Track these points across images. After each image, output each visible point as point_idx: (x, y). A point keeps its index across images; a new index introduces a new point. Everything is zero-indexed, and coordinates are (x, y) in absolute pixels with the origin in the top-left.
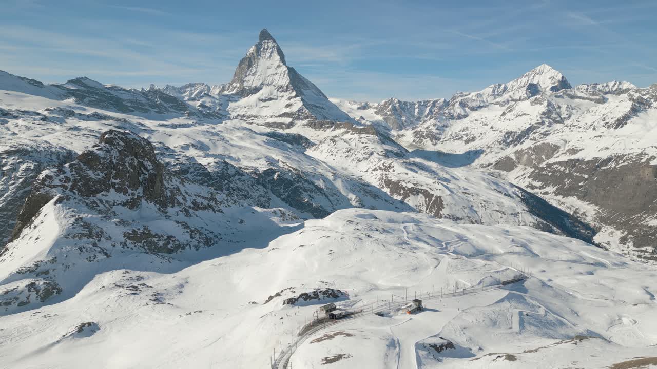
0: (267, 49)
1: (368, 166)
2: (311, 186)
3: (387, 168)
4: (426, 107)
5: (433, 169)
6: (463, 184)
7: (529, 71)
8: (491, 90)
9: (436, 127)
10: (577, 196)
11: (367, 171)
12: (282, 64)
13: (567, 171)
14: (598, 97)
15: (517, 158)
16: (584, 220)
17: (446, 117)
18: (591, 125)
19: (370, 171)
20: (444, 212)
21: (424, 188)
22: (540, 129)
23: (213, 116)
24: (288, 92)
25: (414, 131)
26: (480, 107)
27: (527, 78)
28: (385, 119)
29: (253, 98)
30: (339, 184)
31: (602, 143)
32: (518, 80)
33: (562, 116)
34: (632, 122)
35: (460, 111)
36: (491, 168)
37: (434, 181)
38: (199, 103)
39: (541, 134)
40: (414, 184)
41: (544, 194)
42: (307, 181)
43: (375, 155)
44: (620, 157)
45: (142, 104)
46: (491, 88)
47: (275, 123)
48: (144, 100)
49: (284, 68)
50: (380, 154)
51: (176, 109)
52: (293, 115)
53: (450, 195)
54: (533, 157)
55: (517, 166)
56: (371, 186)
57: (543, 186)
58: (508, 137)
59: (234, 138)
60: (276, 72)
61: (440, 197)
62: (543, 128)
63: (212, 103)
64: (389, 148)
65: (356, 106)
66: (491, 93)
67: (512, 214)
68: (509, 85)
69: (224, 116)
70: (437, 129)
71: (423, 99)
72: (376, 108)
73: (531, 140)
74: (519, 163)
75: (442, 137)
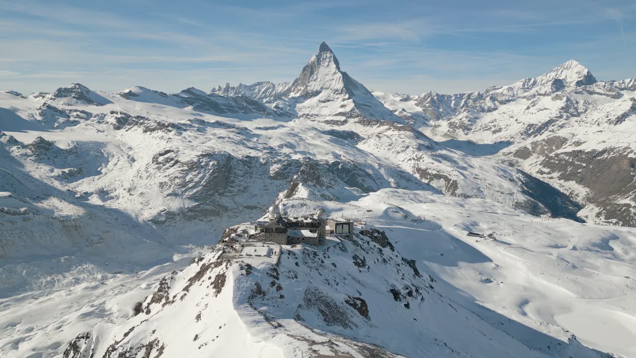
0: (326, 59)
1: (405, 157)
2: (363, 173)
3: (419, 159)
4: (462, 99)
5: (455, 159)
6: (476, 171)
7: (558, 66)
8: (522, 83)
9: (469, 119)
10: (576, 180)
11: (403, 161)
12: (337, 71)
13: (571, 160)
14: (614, 93)
15: (533, 148)
16: (576, 199)
17: (477, 110)
18: (596, 121)
19: (406, 160)
20: (458, 192)
21: (445, 174)
22: (558, 122)
23: (284, 115)
24: (343, 95)
25: (449, 122)
26: (509, 101)
27: (555, 73)
28: (424, 110)
29: (315, 100)
30: (382, 171)
31: (602, 136)
32: (547, 74)
33: (579, 111)
34: (629, 119)
35: (491, 104)
36: (511, 156)
37: (452, 169)
38: (274, 105)
39: (559, 126)
40: (438, 172)
41: (550, 178)
42: (360, 169)
43: (411, 148)
44: (612, 149)
45: (232, 107)
46: (522, 81)
47: (332, 121)
48: (234, 104)
49: (339, 75)
50: (414, 147)
51: (257, 110)
52: (346, 114)
53: (463, 179)
54: (545, 148)
55: (532, 155)
56: (406, 173)
57: (550, 172)
58: (530, 129)
59: (308, 138)
60: (333, 78)
61: (456, 181)
62: (561, 121)
63: (283, 104)
64: (422, 142)
65: (398, 99)
66: (521, 87)
67: (508, 194)
68: (539, 79)
69: (292, 115)
70: (469, 121)
71: (458, 92)
72: (416, 100)
73: (550, 131)
74: (534, 152)
75: (473, 128)
